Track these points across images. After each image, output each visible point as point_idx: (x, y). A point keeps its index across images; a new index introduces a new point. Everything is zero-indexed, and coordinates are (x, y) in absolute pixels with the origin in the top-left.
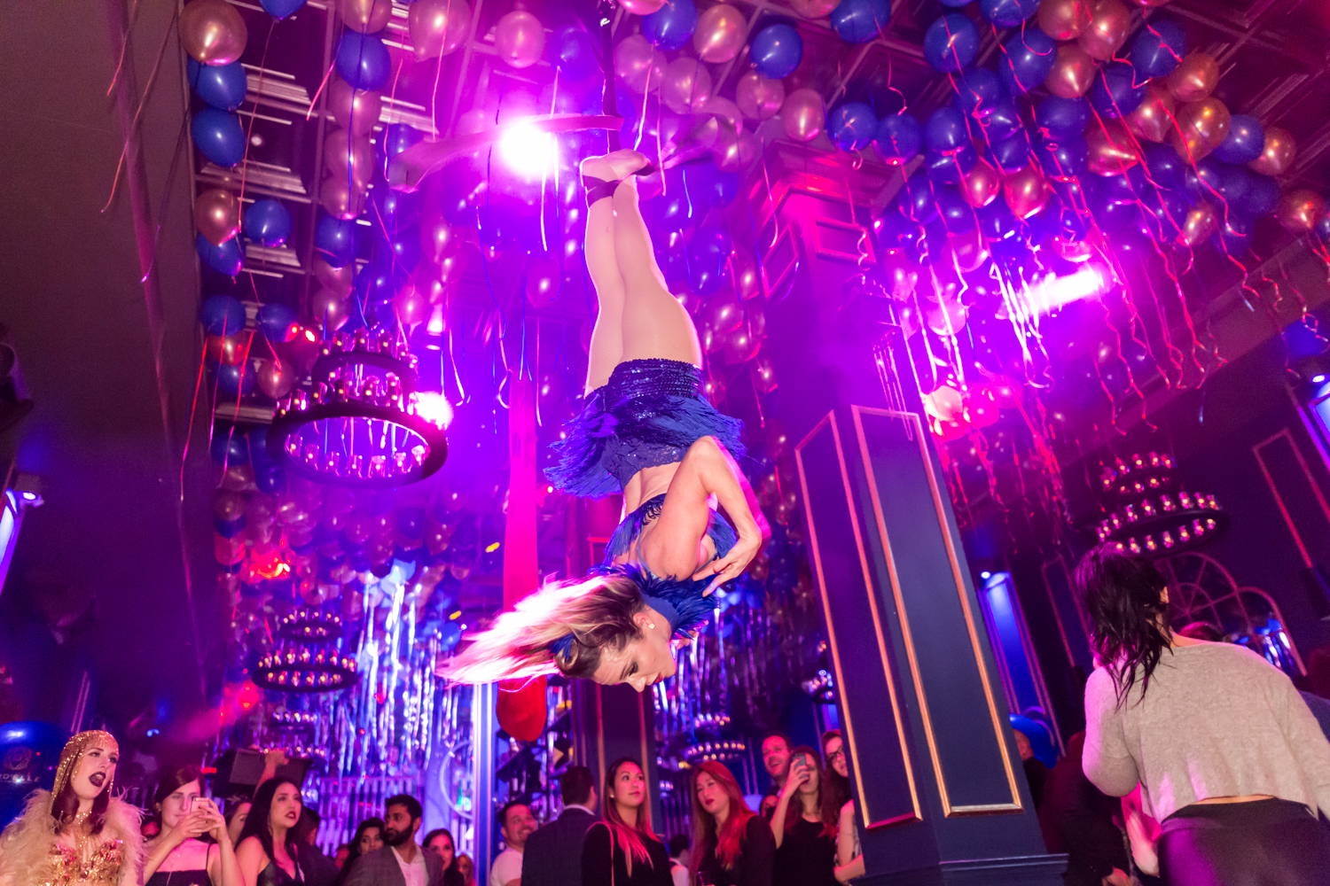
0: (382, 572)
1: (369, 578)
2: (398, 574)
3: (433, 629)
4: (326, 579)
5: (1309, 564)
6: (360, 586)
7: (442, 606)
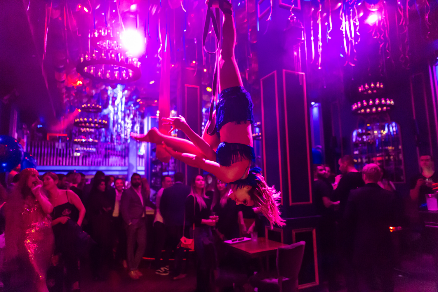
0: (114, 87)
1: (110, 88)
2: (119, 87)
3: (131, 104)
4: (94, 87)
5: (414, 118)
6: (106, 91)
7: (134, 97)
